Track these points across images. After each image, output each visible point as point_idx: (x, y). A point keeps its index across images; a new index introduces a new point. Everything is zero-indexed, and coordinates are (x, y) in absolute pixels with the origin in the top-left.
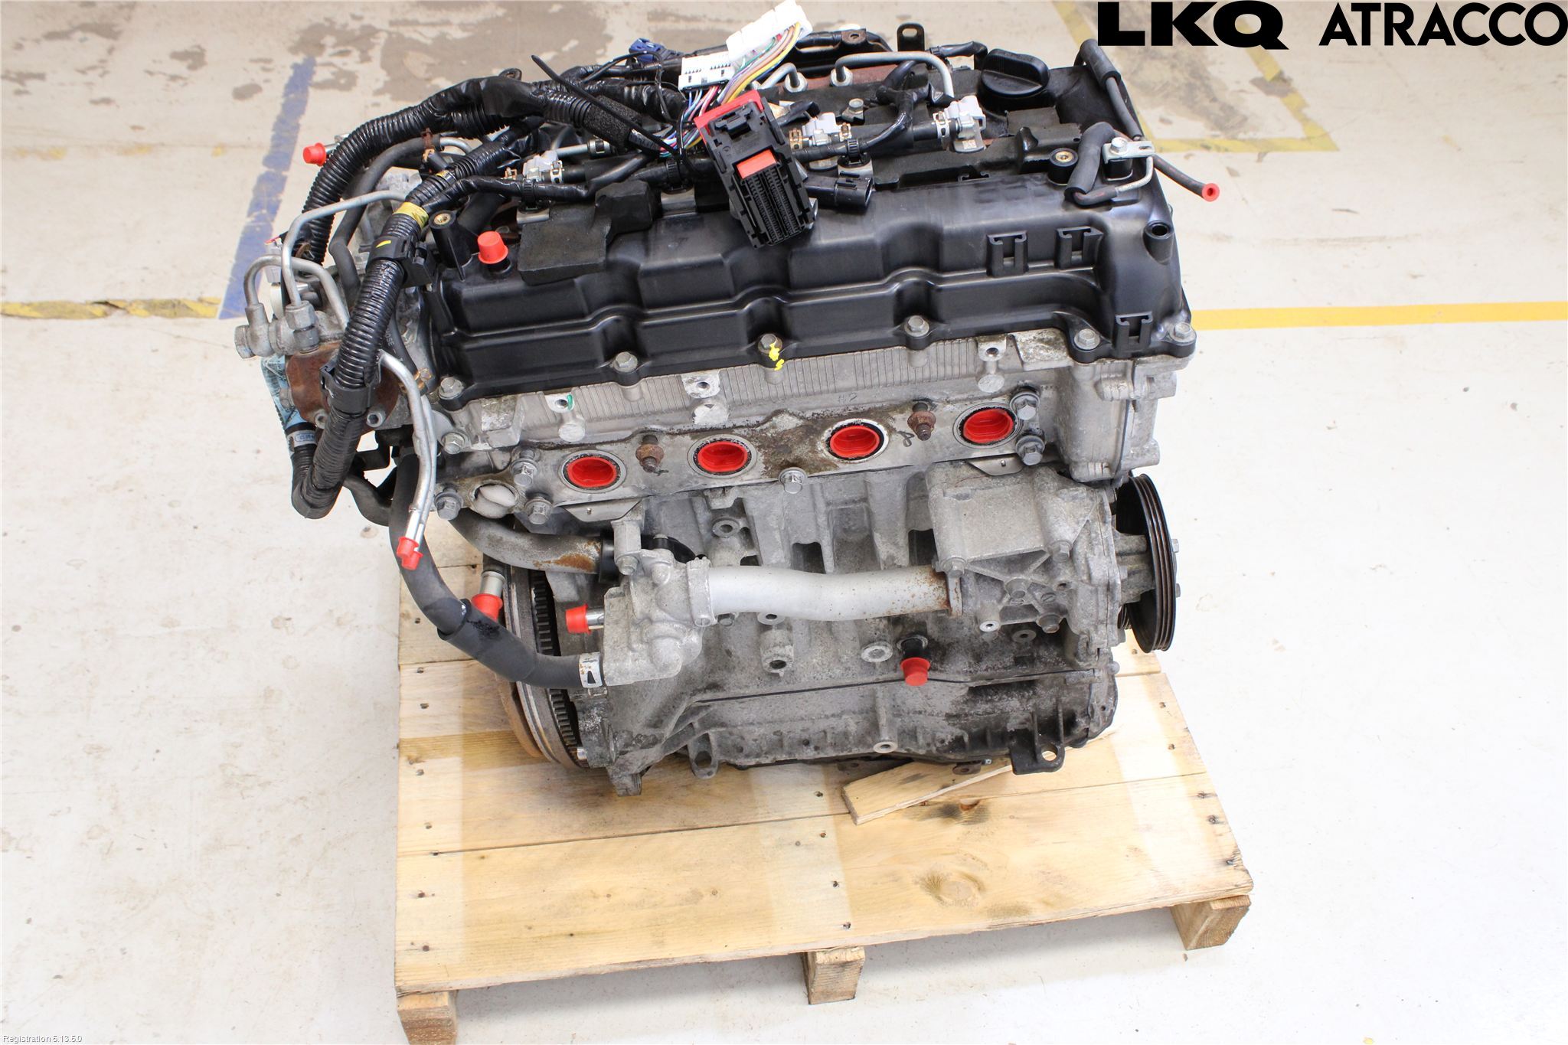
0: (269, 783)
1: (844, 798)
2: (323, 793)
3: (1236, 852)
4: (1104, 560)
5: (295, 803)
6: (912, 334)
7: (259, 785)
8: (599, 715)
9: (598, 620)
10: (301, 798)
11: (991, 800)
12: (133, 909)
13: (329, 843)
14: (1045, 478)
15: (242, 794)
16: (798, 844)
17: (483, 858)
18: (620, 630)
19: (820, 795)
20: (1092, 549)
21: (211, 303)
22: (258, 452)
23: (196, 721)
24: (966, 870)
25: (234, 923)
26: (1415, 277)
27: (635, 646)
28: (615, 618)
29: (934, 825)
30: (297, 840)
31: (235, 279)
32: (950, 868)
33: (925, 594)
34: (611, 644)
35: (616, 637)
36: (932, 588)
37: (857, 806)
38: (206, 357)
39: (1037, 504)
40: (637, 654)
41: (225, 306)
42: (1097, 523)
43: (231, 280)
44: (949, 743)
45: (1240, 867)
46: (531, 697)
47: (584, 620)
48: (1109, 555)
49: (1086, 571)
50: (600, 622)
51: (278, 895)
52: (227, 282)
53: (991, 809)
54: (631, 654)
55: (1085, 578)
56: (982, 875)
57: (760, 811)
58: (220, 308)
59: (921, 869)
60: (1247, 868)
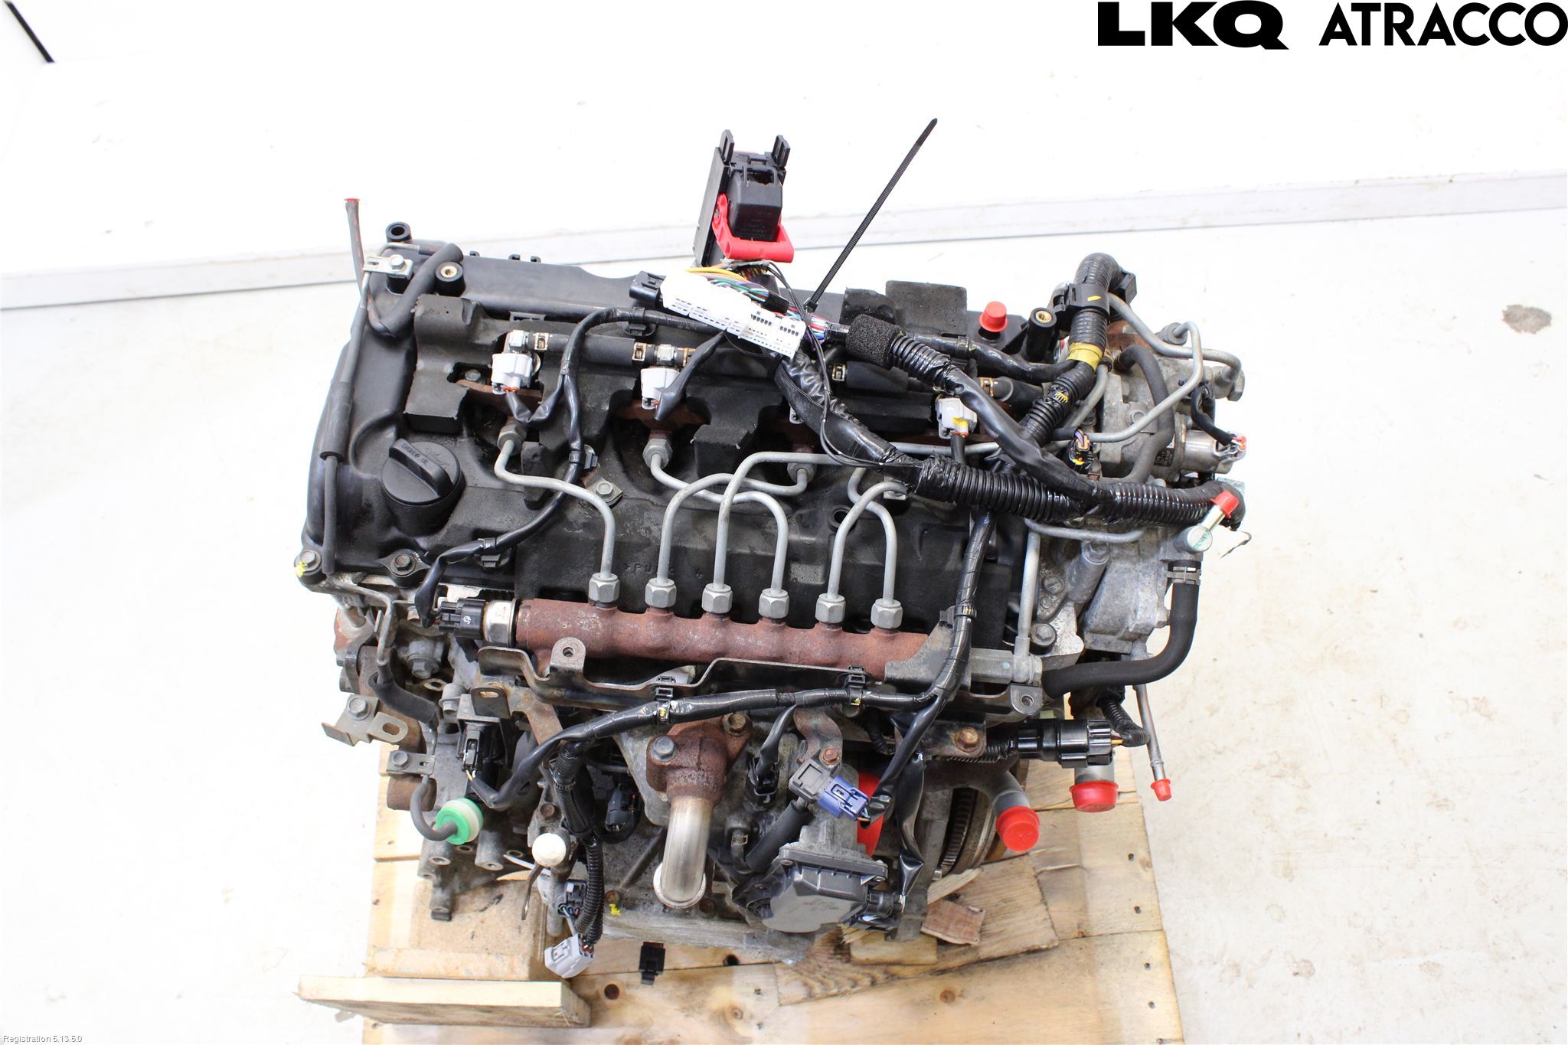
0: (1256, 769)
2: (1202, 758)
5: (1225, 747)
7: (1264, 766)
10: (1220, 753)
12: (1337, 647)
15: (1279, 756)
23: (1353, 837)
30: (1213, 711)
51: (1215, 660)
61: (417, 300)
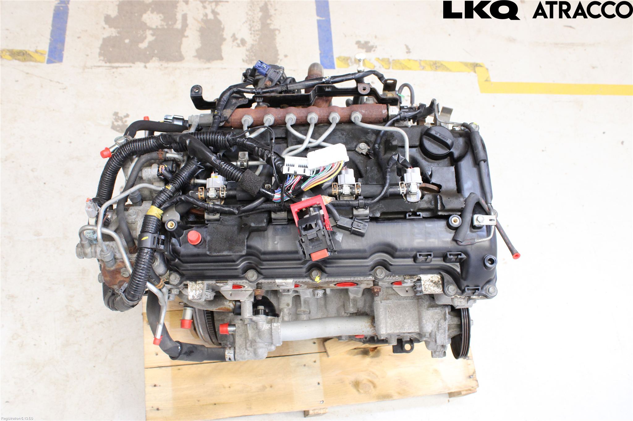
0: (87, 315)
1: (324, 346)
3: (474, 372)
4: (443, 336)
5: (98, 325)
6: (377, 277)
7: (83, 316)
8: (230, 344)
9: (233, 330)
11: (382, 347)
12: (35, 372)
13: (114, 343)
14: (424, 300)
15: (76, 320)
16: (305, 365)
17: (179, 369)
18: (242, 339)
19: (314, 343)
20: (438, 330)
21: (42, 54)
22: (71, 142)
23: (53, 284)
24: (369, 378)
25: (77, 379)
26: (594, 68)
27: (249, 349)
28: (240, 334)
29: (359, 358)
30: (100, 342)
31: (52, 39)
32: (363, 377)
33: (368, 331)
34: (239, 346)
35: (240, 342)
36: (371, 329)
37: (329, 352)
38: (42, 86)
39: (419, 311)
40: (249, 352)
41: (49, 56)
42: (442, 320)
43: (50, 40)
44: (369, 339)
45: (475, 378)
46: (200, 326)
47: (227, 330)
48: (445, 334)
49: (435, 338)
50: (234, 331)
51: (94, 367)
52: (49, 41)
53: (382, 351)
54: (246, 351)
55: (434, 340)
56: (376, 381)
57: (291, 350)
58: (46, 57)
59: (352, 378)
60: (478, 379)
61: (465, 204)
